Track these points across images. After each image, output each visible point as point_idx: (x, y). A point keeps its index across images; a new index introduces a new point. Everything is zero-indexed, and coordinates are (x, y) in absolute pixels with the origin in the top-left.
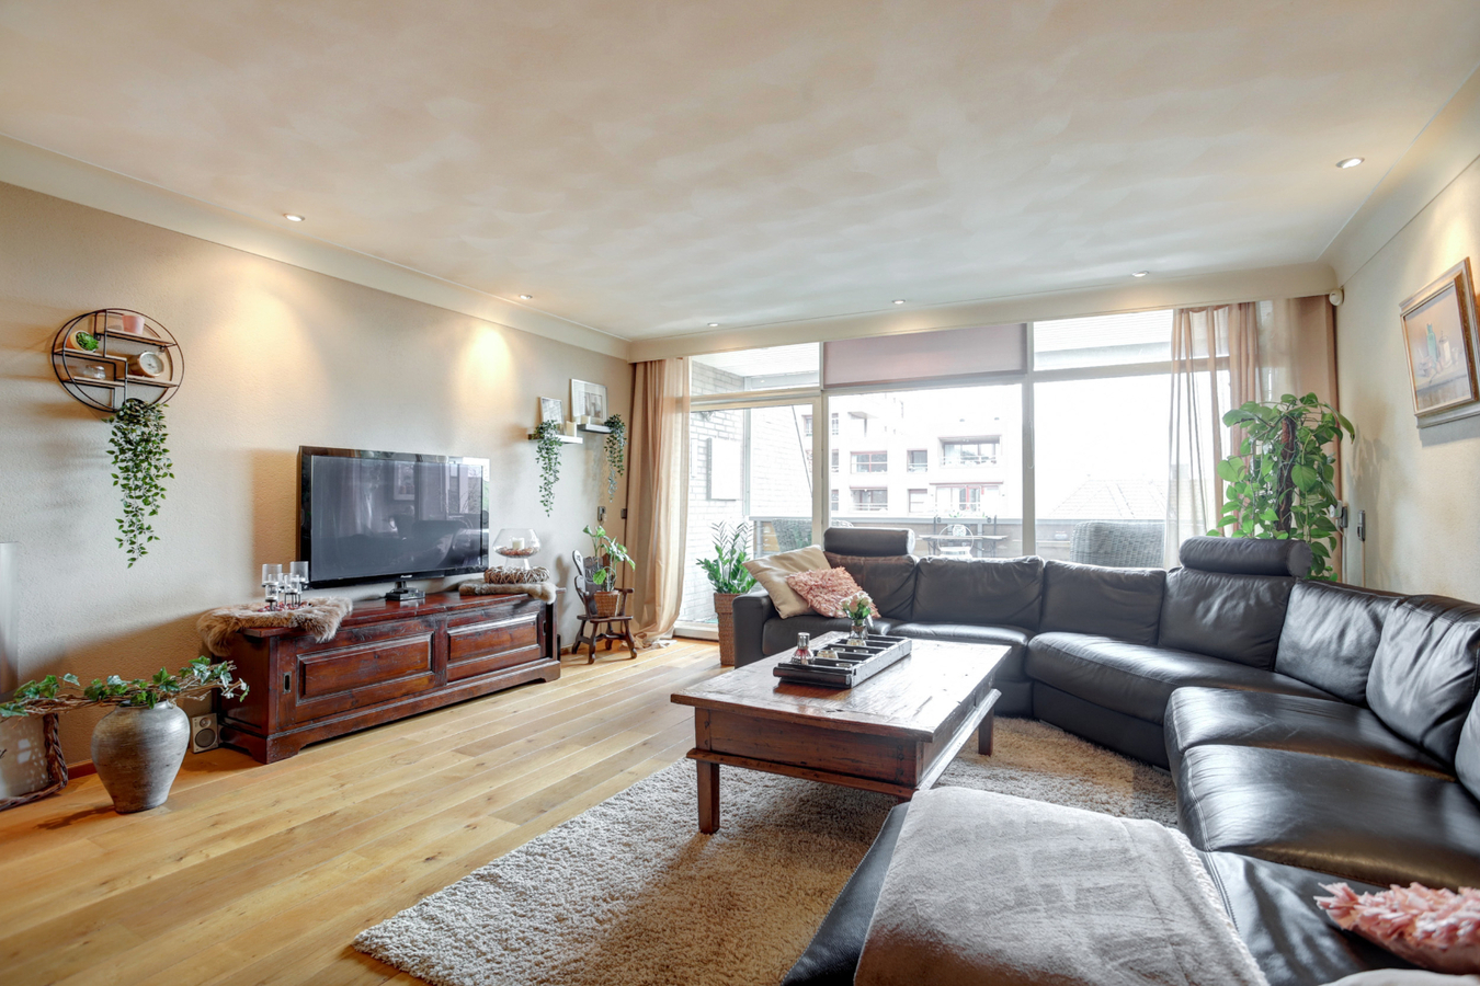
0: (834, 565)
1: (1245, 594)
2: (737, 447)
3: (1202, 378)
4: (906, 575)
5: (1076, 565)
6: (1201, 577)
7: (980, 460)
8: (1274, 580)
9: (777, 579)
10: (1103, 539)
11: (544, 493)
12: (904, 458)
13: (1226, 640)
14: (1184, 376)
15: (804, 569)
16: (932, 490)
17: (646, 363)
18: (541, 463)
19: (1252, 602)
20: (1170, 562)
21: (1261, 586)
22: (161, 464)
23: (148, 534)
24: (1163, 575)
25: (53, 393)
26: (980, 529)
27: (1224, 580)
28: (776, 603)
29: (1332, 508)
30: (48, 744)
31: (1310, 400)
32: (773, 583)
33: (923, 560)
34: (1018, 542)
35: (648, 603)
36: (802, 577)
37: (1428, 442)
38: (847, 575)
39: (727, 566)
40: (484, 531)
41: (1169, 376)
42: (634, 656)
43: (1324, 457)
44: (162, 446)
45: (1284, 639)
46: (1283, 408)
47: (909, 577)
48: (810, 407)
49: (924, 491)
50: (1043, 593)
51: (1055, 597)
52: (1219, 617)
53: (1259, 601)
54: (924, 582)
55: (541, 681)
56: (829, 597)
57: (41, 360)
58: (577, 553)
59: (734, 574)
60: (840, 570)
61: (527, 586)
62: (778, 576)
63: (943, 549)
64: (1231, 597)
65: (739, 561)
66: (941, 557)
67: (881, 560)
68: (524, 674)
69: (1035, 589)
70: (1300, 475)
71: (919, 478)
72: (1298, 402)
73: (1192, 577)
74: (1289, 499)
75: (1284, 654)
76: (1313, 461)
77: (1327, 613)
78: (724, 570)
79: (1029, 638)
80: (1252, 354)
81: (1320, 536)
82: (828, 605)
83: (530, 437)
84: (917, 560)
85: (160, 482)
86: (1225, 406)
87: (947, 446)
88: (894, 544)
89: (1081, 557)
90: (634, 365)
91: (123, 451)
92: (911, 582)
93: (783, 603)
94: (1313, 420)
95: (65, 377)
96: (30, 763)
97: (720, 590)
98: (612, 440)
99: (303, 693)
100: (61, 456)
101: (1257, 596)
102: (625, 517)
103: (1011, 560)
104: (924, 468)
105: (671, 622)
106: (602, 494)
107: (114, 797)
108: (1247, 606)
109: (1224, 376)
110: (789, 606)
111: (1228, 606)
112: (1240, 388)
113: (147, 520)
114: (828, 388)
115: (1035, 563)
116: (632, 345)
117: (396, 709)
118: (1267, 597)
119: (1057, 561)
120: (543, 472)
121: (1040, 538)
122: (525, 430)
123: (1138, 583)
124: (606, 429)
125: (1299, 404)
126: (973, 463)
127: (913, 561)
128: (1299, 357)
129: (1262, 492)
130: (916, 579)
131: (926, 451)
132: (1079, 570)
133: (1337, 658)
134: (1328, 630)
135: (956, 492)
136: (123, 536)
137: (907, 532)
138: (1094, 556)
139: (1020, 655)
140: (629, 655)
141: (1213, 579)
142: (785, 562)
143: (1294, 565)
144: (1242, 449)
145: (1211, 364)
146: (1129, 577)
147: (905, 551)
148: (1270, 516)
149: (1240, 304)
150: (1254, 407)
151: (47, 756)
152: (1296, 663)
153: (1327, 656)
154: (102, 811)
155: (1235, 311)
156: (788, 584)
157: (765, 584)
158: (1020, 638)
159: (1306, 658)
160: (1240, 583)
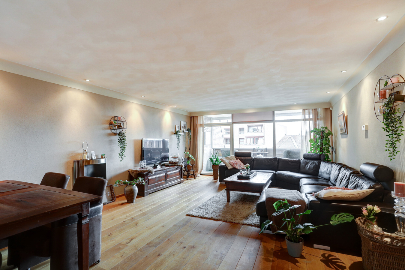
0: (237, 159)
1: (314, 164)
2: (210, 133)
3: (307, 122)
4: (251, 161)
5: (284, 158)
6: (306, 160)
7: (258, 131)
8: (318, 161)
9: (227, 162)
10: (289, 153)
11: (177, 145)
12: (238, 130)
13: (310, 171)
14: (304, 122)
15: (232, 160)
16: (245, 138)
17: (194, 117)
18: (177, 139)
19: (315, 165)
20: (301, 158)
21: (316, 162)
22: (125, 143)
23: (124, 156)
24: (300, 160)
25: (109, 131)
26: (263, 151)
27: (310, 161)
28: (227, 166)
29: (330, 147)
30: (111, 193)
31: (326, 128)
32: (226, 163)
33: (255, 158)
34: (272, 153)
35: (195, 167)
36: (232, 161)
37: (342, 138)
38: (240, 161)
39: (214, 159)
40: (168, 153)
41: (301, 122)
42: (195, 178)
43: (329, 138)
44: (125, 140)
45: (320, 171)
46: (321, 129)
47: (252, 161)
48: (230, 126)
49: (244, 139)
50: (278, 164)
51: (280, 165)
52: (309, 167)
53: (316, 165)
54: (255, 162)
55: (181, 183)
56: (237, 165)
57: (107, 126)
58: (183, 157)
59: (216, 161)
60: (238, 160)
61: (179, 164)
62: (227, 161)
63: (257, 155)
64: (311, 164)
65: (217, 158)
66: (257, 157)
67: (246, 158)
68: (178, 181)
69: (276, 163)
70: (324, 142)
71: (242, 136)
72: (324, 128)
73: (305, 160)
74: (322, 146)
75: (320, 173)
76: (327, 139)
77: (326, 166)
78: (214, 160)
79: (276, 172)
80: (316, 118)
81: (328, 153)
82: (237, 167)
83: (174, 134)
84: (253, 158)
85: (125, 146)
86: (312, 129)
87: (249, 127)
88: (249, 155)
89: (285, 157)
90: (191, 117)
91: (120, 141)
92: (252, 162)
93: (228, 167)
94: (327, 131)
95: (111, 128)
96: (109, 196)
97: (213, 164)
98: (188, 133)
99: (149, 184)
100: (111, 142)
101: (316, 164)
102: (190, 149)
103: (272, 158)
104: (243, 133)
105: (201, 171)
106: (186, 145)
107: (127, 201)
108: (314, 166)
109: (311, 122)
110: (230, 167)
111: (311, 165)
112: (315, 125)
113: (124, 153)
114: (233, 123)
115: (276, 158)
116: (191, 113)
117: (161, 187)
118: (317, 164)
119: (280, 158)
120: (177, 141)
121: (277, 153)
122: (173, 132)
123: (295, 162)
124: (187, 131)
125: (324, 129)
126: (256, 131)
127: (252, 158)
128: (325, 119)
129: (318, 145)
130: (253, 161)
131: (244, 128)
132: (285, 159)
133: (327, 173)
134: (326, 169)
135: (252, 139)
136: (119, 156)
137: (251, 152)
138: (287, 156)
139: (274, 175)
140: (194, 178)
141: (308, 161)
142: (228, 159)
143: (322, 158)
144: (314, 137)
145: (309, 119)
146: (294, 161)
147: (251, 156)
148: (319, 149)
149: (314, 109)
150: (316, 129)
151: (111, 195)
152: (321, 175)
153: (325, 173)
154: (126, 203)
155: (313, 110)
156: (229, 163)
157: (224, 163)
158: (274, 172)
159: (322, 174)
160: (313, 161)
